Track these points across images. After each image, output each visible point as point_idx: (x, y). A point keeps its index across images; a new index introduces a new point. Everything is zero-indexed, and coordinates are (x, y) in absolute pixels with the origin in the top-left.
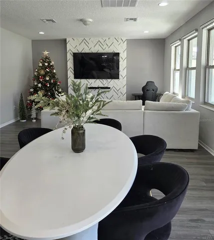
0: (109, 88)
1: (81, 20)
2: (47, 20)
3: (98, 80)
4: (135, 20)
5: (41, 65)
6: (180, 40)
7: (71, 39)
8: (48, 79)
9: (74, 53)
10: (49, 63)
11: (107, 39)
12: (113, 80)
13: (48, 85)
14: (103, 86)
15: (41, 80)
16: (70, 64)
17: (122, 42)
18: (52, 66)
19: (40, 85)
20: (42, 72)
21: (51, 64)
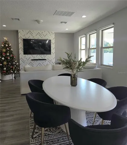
0: (46, 60)
1: (36, 21)
2: (15, 19)
3: (39, 55)
4: (66, 23)
5: (3, 46)
6: (85, 34)
7: (21, 31)
8: (8, 54)
9: (23, 39)
10: (8, 44)
11: (44, 32)
12: (47, 55)
13: (9, 59)
14: (41, 59)
15: (4, 55)
16: (21, 46)
17: (52, 34)
18: (10, 46)
19: (3, 58)
20: (4, 50)
21: (10, 45)
